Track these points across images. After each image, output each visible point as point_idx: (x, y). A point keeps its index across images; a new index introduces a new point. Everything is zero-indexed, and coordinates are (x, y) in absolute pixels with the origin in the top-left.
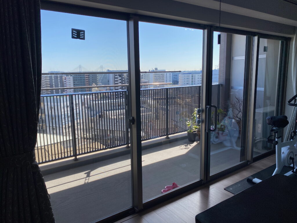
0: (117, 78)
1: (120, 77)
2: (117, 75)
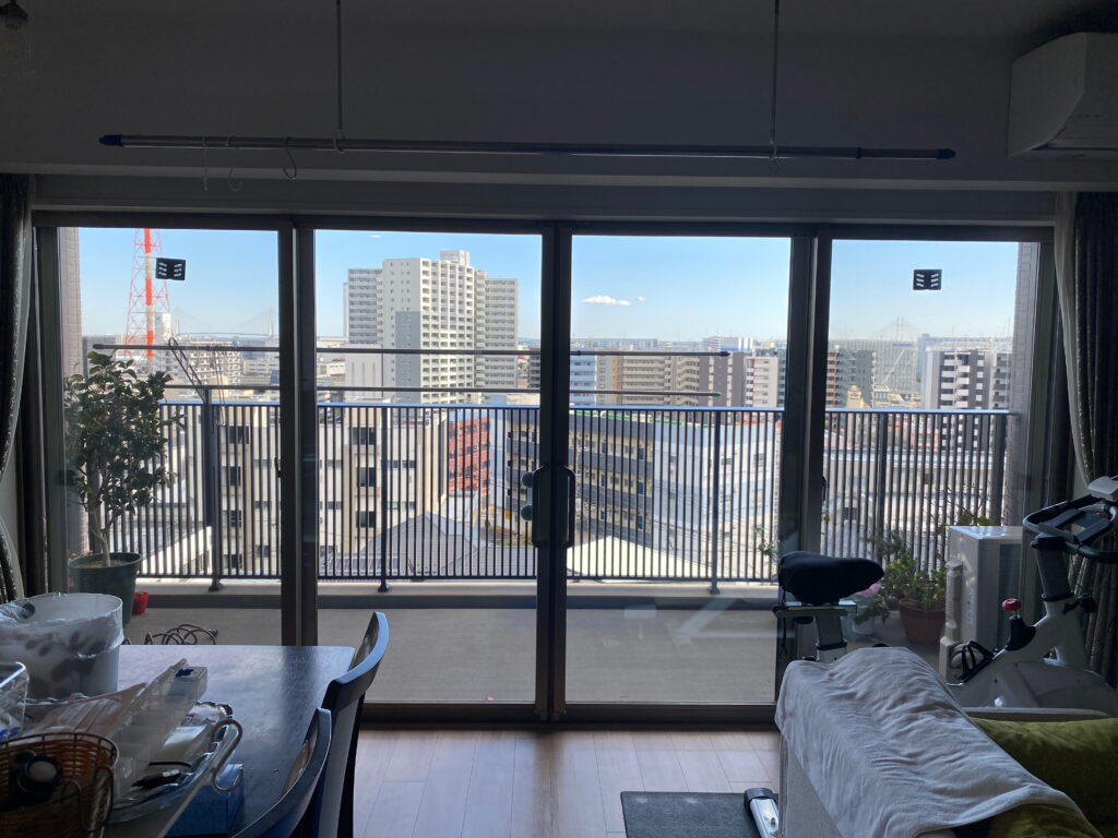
0: (952, 368)
1: (966, 364)
2: (952, 357)
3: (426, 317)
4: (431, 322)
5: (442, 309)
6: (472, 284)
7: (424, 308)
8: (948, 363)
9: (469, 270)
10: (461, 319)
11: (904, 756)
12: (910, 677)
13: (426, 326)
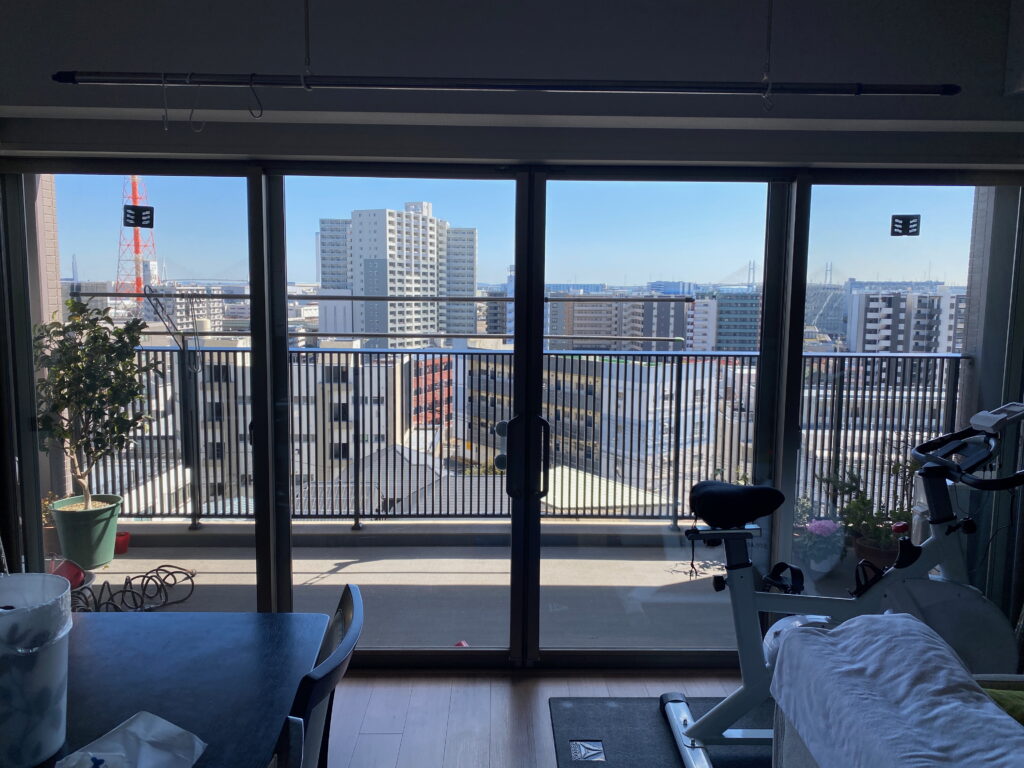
0: (876, 310)
1: (889, 306)
2: (877, 300)
3: (392, 264)
4: (397, 269)
5: (407, 257)
6: (434, 233)
7: (391, 256)
8: (873, 305)
9: (431, 221)
10: (425, 266)
11: (934, 750)
12: (924, 652)
13: (392, 272)
